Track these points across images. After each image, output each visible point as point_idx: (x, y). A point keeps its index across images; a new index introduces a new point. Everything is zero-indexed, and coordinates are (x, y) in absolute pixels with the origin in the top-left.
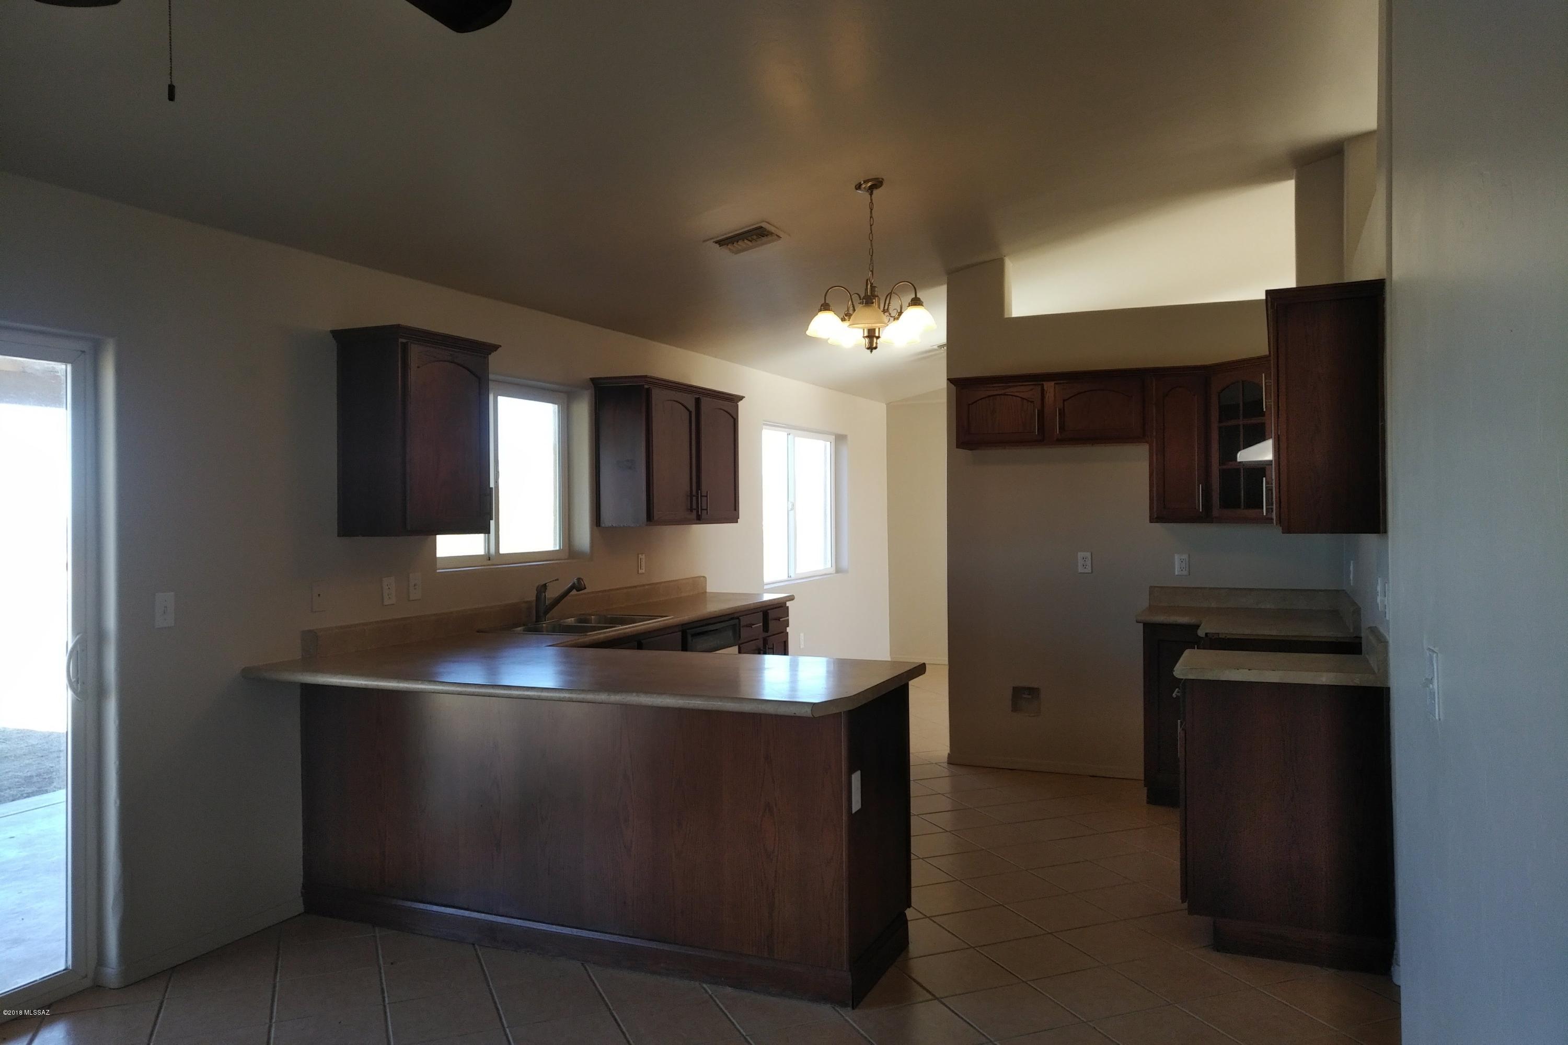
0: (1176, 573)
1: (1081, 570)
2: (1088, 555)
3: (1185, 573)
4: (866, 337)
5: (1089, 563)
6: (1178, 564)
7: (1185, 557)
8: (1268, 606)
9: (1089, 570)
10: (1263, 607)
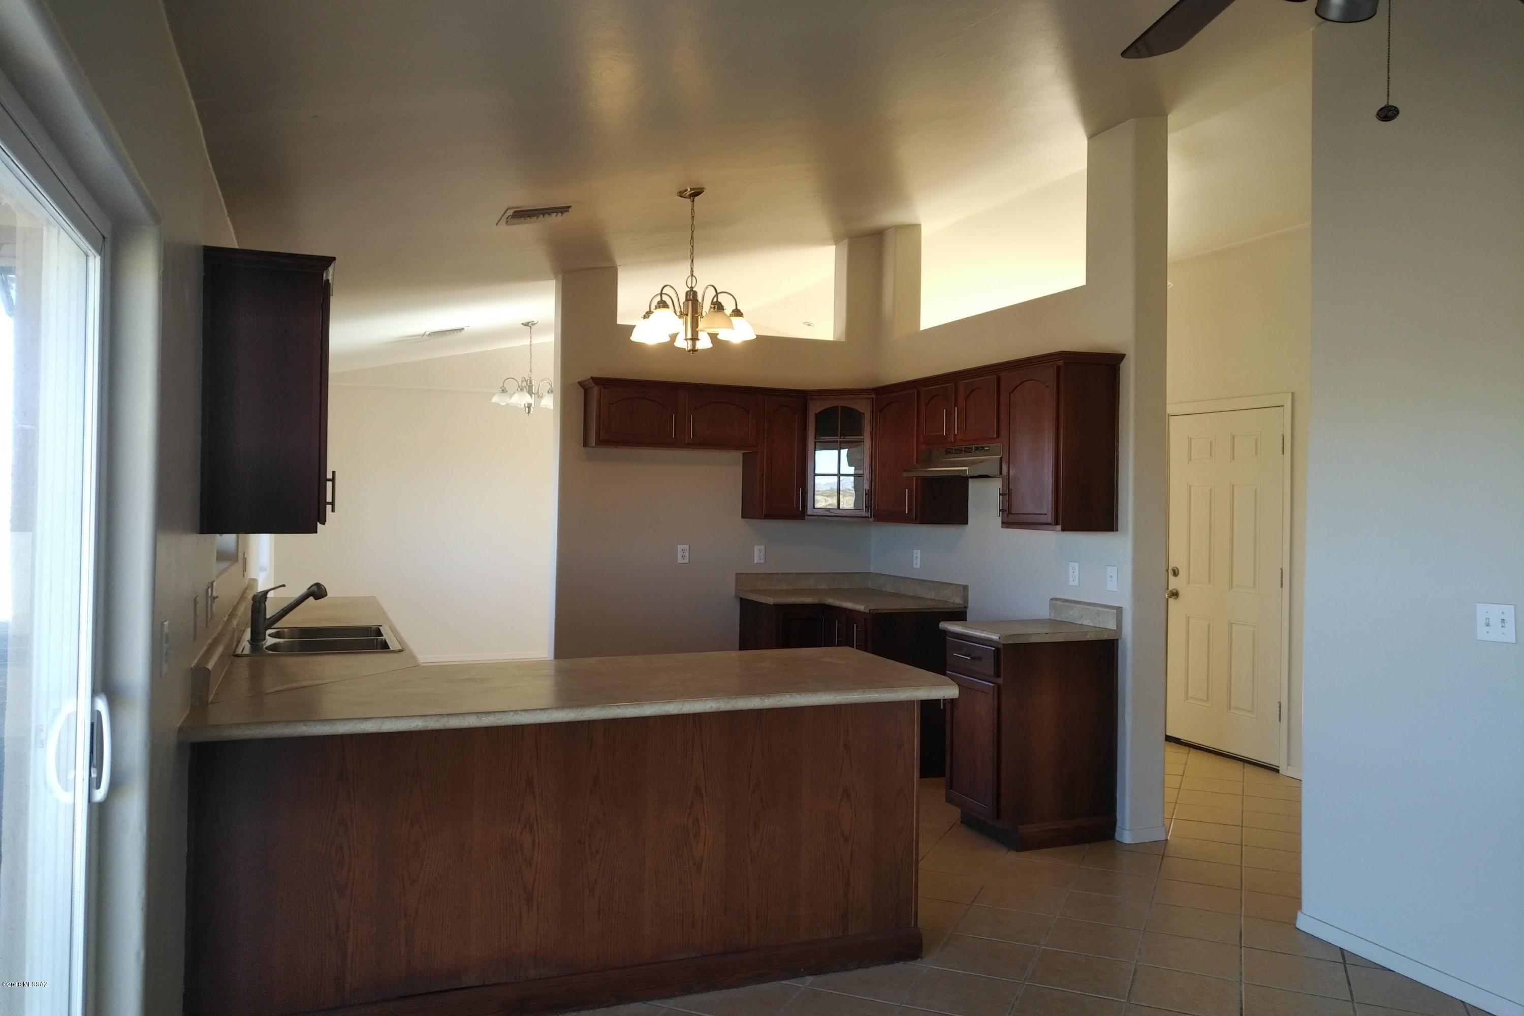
0: (755, 562)
1: (680, 560)
2: (687, 547)
3: (763, 561)
4: (691, 339)
5: (687, 554)
6: (758, 554)
7: (762, 547)
8: (823, 587)
9: (686, 561)
10: (819, 588)
